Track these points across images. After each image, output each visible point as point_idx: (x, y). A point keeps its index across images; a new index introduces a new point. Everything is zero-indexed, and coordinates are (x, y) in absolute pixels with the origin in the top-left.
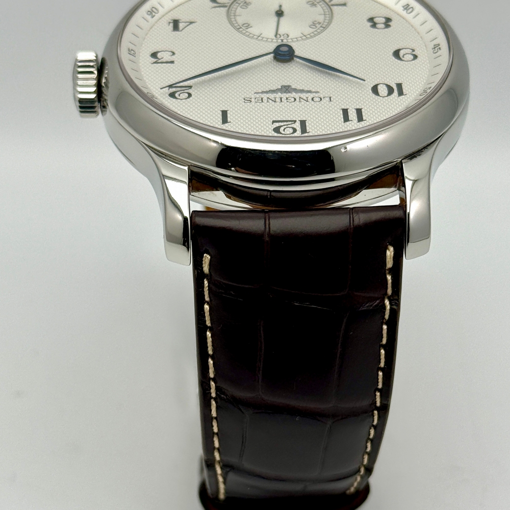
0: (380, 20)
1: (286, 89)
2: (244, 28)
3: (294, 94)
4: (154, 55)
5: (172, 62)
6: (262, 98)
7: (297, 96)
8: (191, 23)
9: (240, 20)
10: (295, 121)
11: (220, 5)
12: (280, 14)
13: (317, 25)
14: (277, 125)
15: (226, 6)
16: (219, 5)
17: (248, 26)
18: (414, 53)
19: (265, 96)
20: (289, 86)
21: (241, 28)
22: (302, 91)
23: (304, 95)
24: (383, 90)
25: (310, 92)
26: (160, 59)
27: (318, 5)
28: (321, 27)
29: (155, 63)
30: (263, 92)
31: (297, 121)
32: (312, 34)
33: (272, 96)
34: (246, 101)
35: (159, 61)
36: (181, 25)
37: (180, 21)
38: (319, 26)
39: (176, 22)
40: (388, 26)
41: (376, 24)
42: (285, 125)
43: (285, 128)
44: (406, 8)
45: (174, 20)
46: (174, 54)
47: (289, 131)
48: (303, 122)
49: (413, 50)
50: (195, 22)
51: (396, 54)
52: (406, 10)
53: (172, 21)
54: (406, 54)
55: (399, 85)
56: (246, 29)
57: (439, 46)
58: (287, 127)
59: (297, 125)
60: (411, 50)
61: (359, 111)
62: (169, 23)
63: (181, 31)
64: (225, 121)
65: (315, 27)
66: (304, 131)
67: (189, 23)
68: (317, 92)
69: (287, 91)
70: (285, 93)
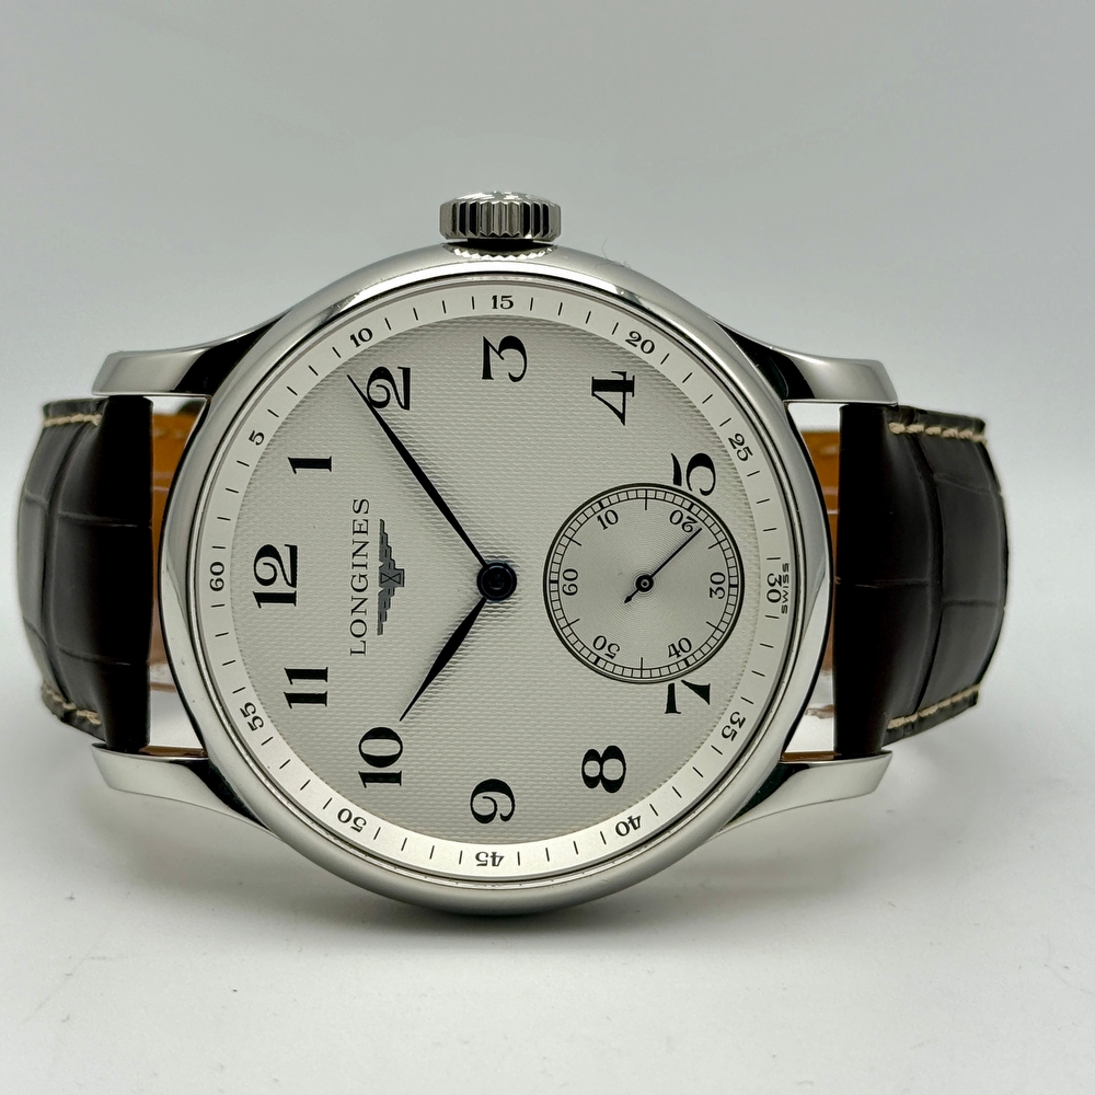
1: (392, 577)
2: (602, 514)
4: (512, 343)
5: (487, 374)
6: (366, 532)
7: (372, 595)
8: (622, 416)
9: (628, 509)
10: (294, 584)
11: (683, 473)
12: (642, 583)
13: (606, 650)
14: (285, 554)
15: (677, 480)
16: (684, 468)
17: (604, 523)
18: (498, 816)
19: (373, 538)
20: (401, 582)
21: (602, 508)
22: (384, 604)
23: (372, 606)
24: (381, 747)
25: (382, 617)
26: (499, 353)
27: (675, 659)
28: (599, 658)
29: (487, 345)
30: (384, 538)
31: (294, 589)
32: (573, 639)
33: (373, 550)
34: (358, 504)
35: (492, 354)
36: (615, 398)
37: (629, 394)
38: (601, 654)
39: (625, 386)
40: (591, 782)
41: (601, 762)
42: (282, 566)
43: (273, 566)
44: (633, 823)
45: (632, 383)
46: (514, 379)
47: (266, 573)
48: (290, 598)
49: (505, 819)
50: (623, 421)
51: (497, 786)
52: (627, 821)
53: (629, 378)
54: (496, 805)
55: (396, 778)
56: (599, 518)
57: (494, 865)
58: (275, 570)
59: (280, 587)
60: (506, 814)
61: (320, 699)
62: (624, 374)
63: (594, 395)
64: (298, 463)
65: (599, 646)
66: (262, 598)
67: (620, 410)
68: (380, 631)
69: (384, 578)
70: (381, 574)
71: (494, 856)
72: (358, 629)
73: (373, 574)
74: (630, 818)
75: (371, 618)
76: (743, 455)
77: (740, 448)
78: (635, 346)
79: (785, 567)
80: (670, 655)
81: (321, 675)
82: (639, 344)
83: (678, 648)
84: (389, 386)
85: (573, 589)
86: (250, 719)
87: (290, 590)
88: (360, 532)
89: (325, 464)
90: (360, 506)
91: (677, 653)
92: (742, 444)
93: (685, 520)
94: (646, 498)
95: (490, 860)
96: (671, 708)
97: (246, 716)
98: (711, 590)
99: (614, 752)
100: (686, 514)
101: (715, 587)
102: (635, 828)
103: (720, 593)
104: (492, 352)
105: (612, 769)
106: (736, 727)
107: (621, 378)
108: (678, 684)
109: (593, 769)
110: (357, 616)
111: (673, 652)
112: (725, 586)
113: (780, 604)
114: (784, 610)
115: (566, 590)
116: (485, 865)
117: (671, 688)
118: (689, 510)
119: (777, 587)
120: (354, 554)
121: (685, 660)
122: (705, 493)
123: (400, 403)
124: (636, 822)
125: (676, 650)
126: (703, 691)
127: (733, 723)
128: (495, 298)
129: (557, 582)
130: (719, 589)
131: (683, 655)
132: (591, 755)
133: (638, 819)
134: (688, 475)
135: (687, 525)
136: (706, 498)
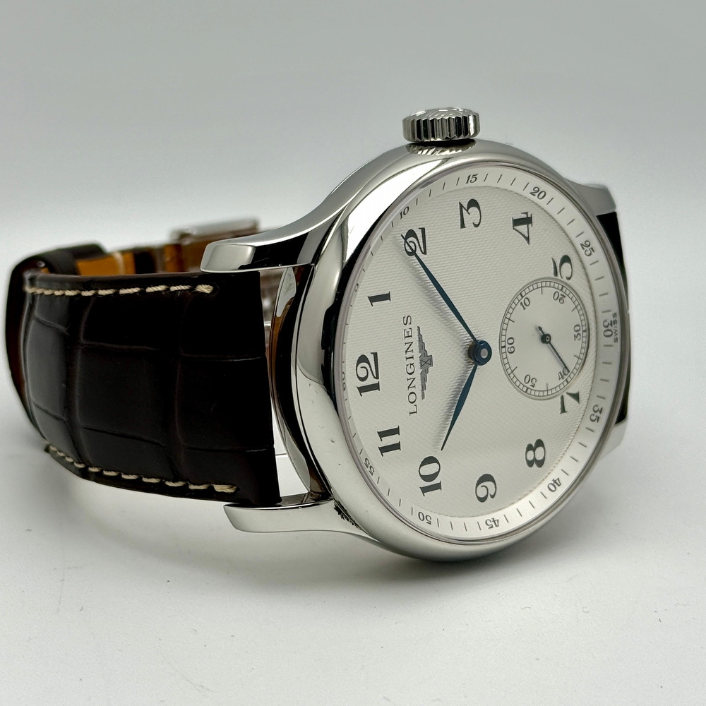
0: (539, 453)
1: (426, 361)
2: (522, 301)
3: (418, 371)
4: (473, 203)
5: (463, 226)
6: (411, 336)
7: (417, 375)
8: (528, 239)
9: (534, 296)
10: (377, 378)
11: (558, 268)
12: (545, 338)
13: (530, 383)
14: (371, 359)
15: (556, 274)
16: (558, 265)
17: (524, 305)
18: (489, 496)
19: (415, 339)
20: (431, 364)
21: (522, 297)
22: (424, 379)
23: (418, 382)
24: (430, 469)
25: (424, 388)
26: (467, 211)
27: (562, 381)
28: (527, 388)
29: (461, 206)
30: (420, 337)
32: (515, 380)
33: (415, 346)
34: (405, 319)
35: (464, 211)
36: (523, 228)
37: (530, 226)
38: (528, 385)
39: (527, 221)
40: (530, 464)
41: (534, 450)
42: (370, 367)
43: (366, 368)
44: (556, 483)
45: (531, 218)
46: (476, 226)
47: (362, 373)
48: (376, 387)
49: (493, 497)
50: (529, 243)
51: (487, 478)
52: (553, 482)
53: (529, 216)
54: (487, 489)
55: (438, 486)
56: (521, 303)
57: (496, 526)
58: (367, 370)
59: (371, 381)
60: (492, 494)
61: (397, 447)
62: (527, 213)
63: (514, 229)
64: (373, 299)
65: (527, 381)
66: (362, 390)
67: (527, 236)
68: (423, 397)
69: (423, 363)
70: (421, 361)
71: (494, 521)
72: (412, 398)
73: (417, 362)
74: (553, 480)
75: (418, 390)
76: (589, 252)
77: (588, 249)
78: (534, 195)
79: (615, 315)
80: (559, 379)
81: (396, 431)
82: (537, 194)
83: (562, 374)
84: (416, 241)
85: (512, 349)
86: (369, 469)
87: (376, 381)
88: (408, 337)
89: (387, 297)
90: (407, 320)
91: (562, 377)
92: (589, 246)
93: (560, 296)
94: (542, 287)
95: (493, 524)
96: (563, 410)
97: (367, 467)
98: (575, 336)
99: (539, 443)
100: (561, 292)
101: (576, 334)
102: (559, 486)
103: (579, 336)
104: (464, 210)
106: (598, 414)
107: (525, 216)
108: (565, 394)
109: (531, 456)
110: (411, 390)
111: (560, 377)
112: (581, 332)
113: (613, 337)
114: (616, 340)
115: (509, 351)
116: (491, 527)
117: (562, 398)
118: (561, 290)
119: (610, 327)
120: (406, 352)
121: (566, 380)
122: (569, 279)
123: (421, 251)
124: (558, 482)
126: (576, 396)
127: (596, 412)
128: (469, 177)
129: (505, 347)
130: (578, 334)
131: (565, 377)
132: (529, 447)
133: (558, 479)
134: (560, 270)
135: (561, 299)
136: (569, 282)
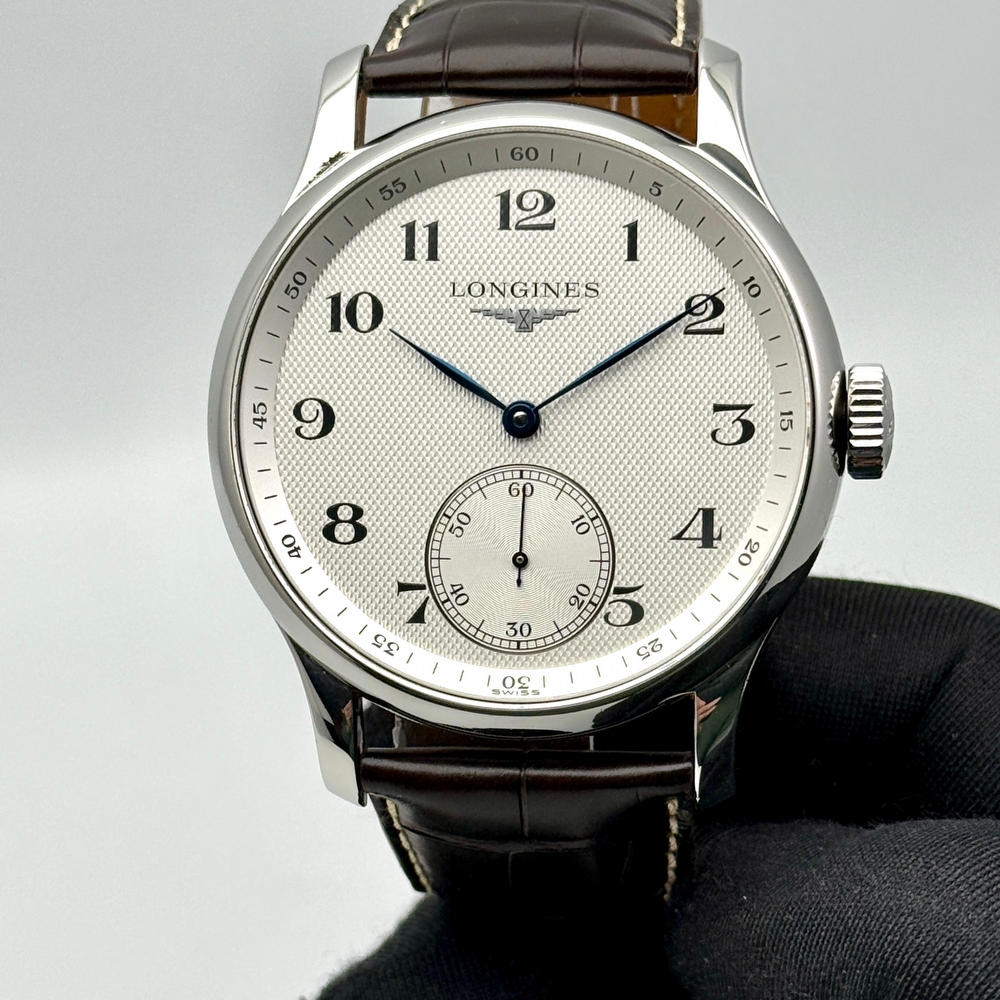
1: (525, 322)
2: (586, 519)
3: (513, 304)
5: (718, 408)
6: (567, 295)
7: (508, 302)
8: (679, 537)
9: (591, 544)
10: (518, 228)
11: (623, 596)
12: (521, 562)
13: (457, 524)
14: (546, 219)
15: (618, 591)
16: (630, 596)
17: (578, 522)
18: (299, 424)
19: (562, 303)
20: (520, 329)
22: (499, 316)
23: (497, 303)
24: (364, 313)
25: (487, 313)
26: (738, 419)
27: (449, 590)
29: (747, 407)
30: (563, 313)
31: (513, 228)
32: (468, 492)
33: (551, 303)
34: (595, 287)
35: (738, 413)
36: (697, 530)
37: (700, 543)
38: (454, 520)
39: (708, 540)
40: (332, 512)
41: (352, 521)
42: (535, 216)
43: (535, 207)
44: (294, 551)
45: (711, 546)
46: (714, 435)
47: (527, 202)
48: (505, 224)
49: (298, 431)
50: (673, 538)
51: (329, 420)
52: (296, 545)
53: (715, 542)
54: (310, 422)
55: (336, 326)
56: (582, 517)
57: (255, 420)
58: (531, 210)
59: (515, 214)
60: (302, 431)
61: (410, 255)
62: (719, 538)
63: (699, 510)
64: (633, 229)
65: (461, 517)
66: (505, 198)
67: (686, 535)
68: (474, 311)
69: (524, 314)
70: (528, 310)
71: (262, 420)
72: (476, 289)
73: (528, 303)
74: (299, 548)
75: (486, 302)
76: (642, 651)
77: (649, 649)
78: (746, 548)
79: (536, 692)
80: (453, 586)
81: (433, 255)
82: (748, 552)
83: (459, 593)
84: (706, 316)
85: (515, 493)
86: (390, 187)
87: (512, 225)
88: (568, 290)
89: (632, 255)
90: (592, 289)
91: (455, 592)
92: (653, 650)
93: (581, 598)
94: (601, 561)
95: (259, 416)
96: (403, 587)
97: (393, 183)
98: (514, 624)
99: (360, 533)
100: (587, 599)
101: (517, 627)
102: (289, 553)
103: (512, 632)
104: (740, 412)
105: (345, 532)
106: (385, 647)
108: (427, 592)
109: (345, 513)
110: (488, 286)
111: (456, 588)
112: (519, 637)
113: (502, 688)
114: (496, 692)
115: (514, 486)
116: (254, 411)
117: (422, 587)
118: (590, 602)
119: (517, 685)
120: (546, 284)
121: (448, 600)
122: (606, 617)
123: (690, 325)
124: (295, 553)
125: (458, 590)
126: (418, 617)
127: (389, 645)
128: (791, 413)
129: (521, 477)
130: (516, 632)
131: (453, 598)
132: (358, 512)
133: (298, 556)
134: (623, 601)
135: (576, 601)
136: (600, 618)
